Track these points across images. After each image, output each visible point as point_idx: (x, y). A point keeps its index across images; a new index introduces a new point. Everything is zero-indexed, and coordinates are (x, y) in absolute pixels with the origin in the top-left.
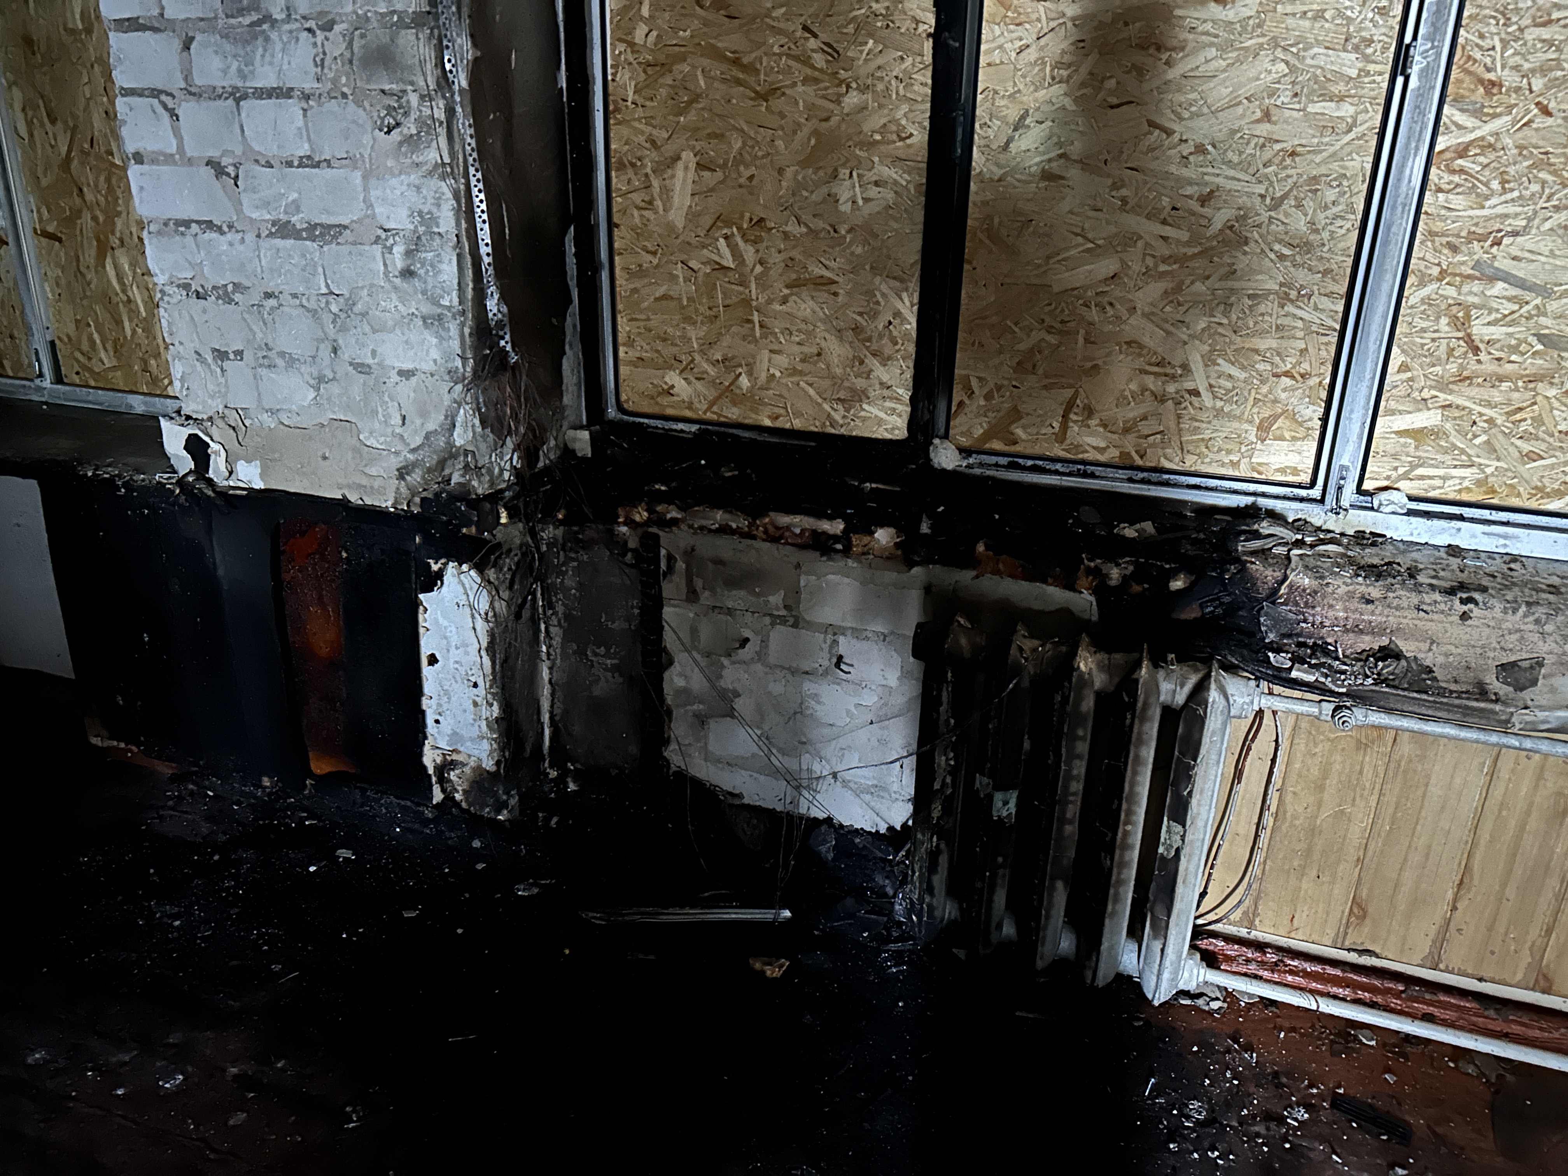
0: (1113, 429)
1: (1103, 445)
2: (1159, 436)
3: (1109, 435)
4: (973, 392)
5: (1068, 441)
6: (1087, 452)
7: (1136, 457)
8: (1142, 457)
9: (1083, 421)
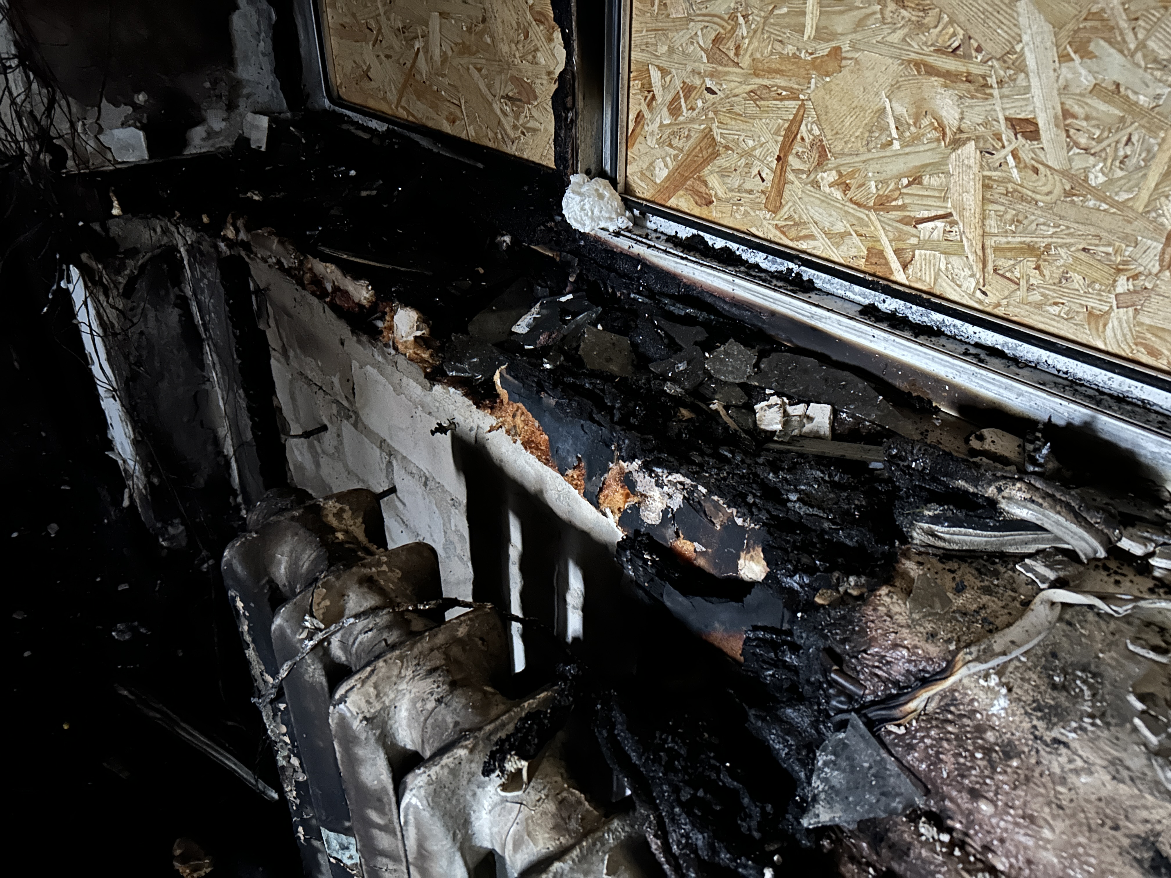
0: (858, 196)
1: (840, 227)
2: (940, 224)
3: (851, 208)
4: (653, 97)
5: (784, 212)
6: (811, 237)
7: (895, 264)
8: (905, 267)
9: (809, 172)
